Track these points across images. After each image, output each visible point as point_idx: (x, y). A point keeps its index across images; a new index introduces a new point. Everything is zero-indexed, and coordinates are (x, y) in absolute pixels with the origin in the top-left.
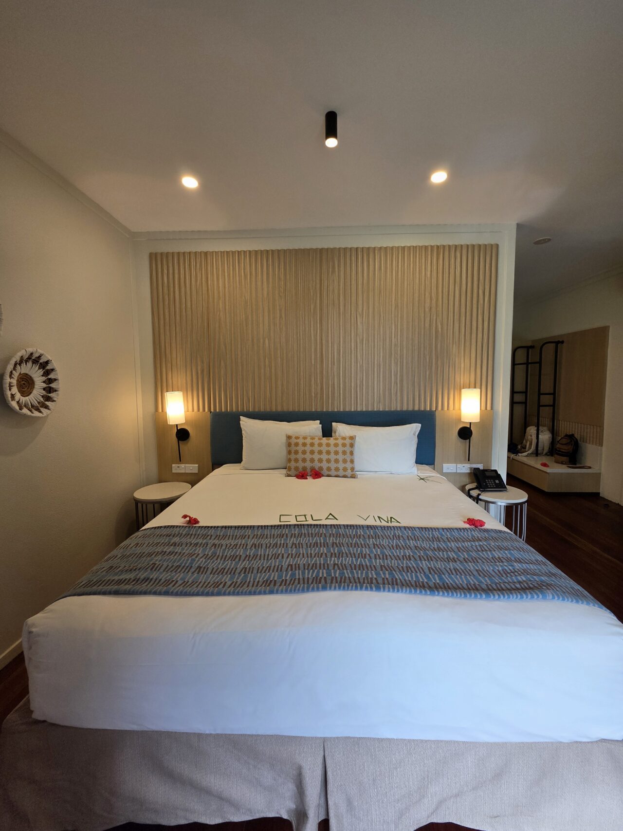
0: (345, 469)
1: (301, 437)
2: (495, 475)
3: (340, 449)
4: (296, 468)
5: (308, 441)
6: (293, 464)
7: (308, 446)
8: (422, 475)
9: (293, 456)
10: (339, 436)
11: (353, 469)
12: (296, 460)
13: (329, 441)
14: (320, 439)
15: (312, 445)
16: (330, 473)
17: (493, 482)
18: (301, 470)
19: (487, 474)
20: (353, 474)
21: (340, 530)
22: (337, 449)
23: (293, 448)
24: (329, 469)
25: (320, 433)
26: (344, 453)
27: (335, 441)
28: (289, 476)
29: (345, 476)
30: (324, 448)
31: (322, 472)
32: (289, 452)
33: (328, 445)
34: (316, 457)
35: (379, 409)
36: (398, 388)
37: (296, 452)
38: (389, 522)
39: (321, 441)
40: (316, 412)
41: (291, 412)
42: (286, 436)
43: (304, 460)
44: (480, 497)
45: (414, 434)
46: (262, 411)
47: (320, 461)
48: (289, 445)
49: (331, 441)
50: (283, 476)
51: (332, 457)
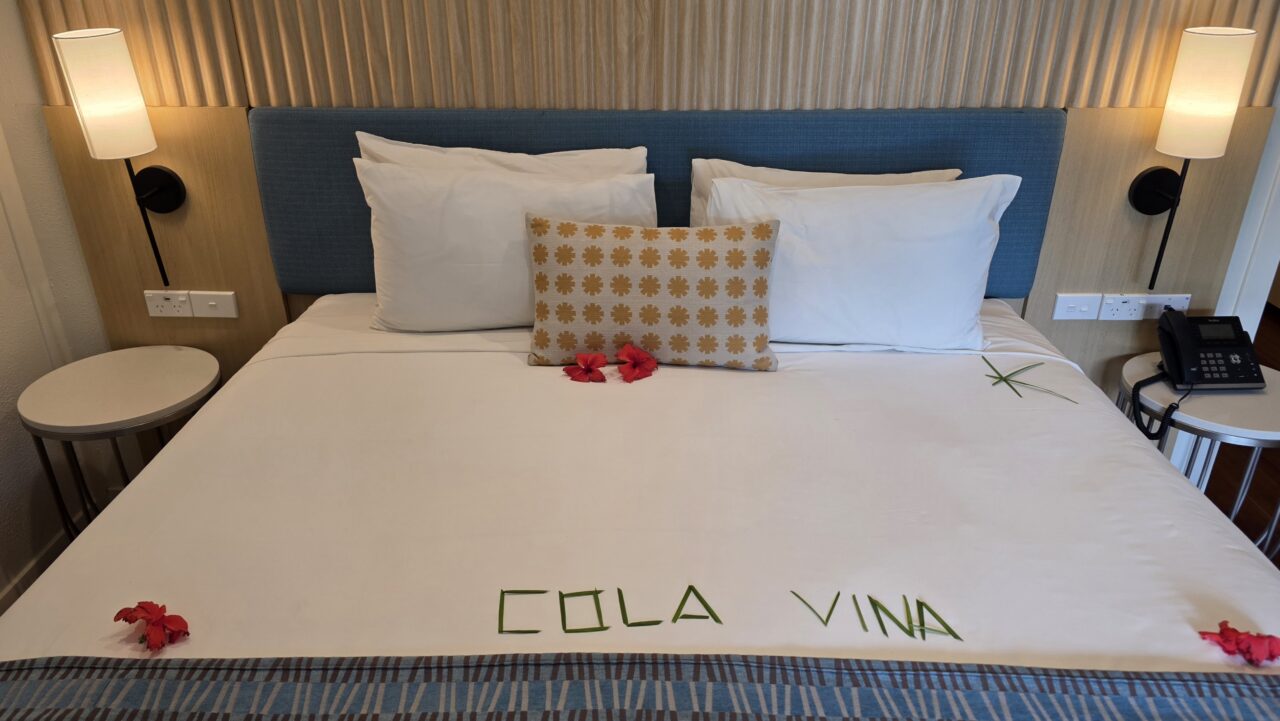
0: (736, 344)
1: (581, 226)
2: (1231, 335)
3: (722, 273)
4: (566, 340)
5: (607, 243)
6: (553, 326)
7: (607, 260)
8: (1005, 364)
9: (553, 298)
10: (719, 221)
11: (762, 343)
12: (565, 313)
13: (683, 245)
14: (649, 235)
15: (621, 257)
16: (683, 356)
17: (1221, 362)
18: (581, 343)
19: (1206, 331)
20: (762, 360)
21: (730, 686)
22: (712, 273)
23: (553, 269)
24: (680, 343)
25: (648, 206)
26: (736, 287)
27: (703, 246)
28: (541, 363)
29: (733, 367)
30: (664, 272)
31: (659, 354)
32: (541, 282)
33: (678, 259)
34: (635, 300)
35: (863, 101)
36: (943, 23)
37: (565, 284)
38: (917, 634)
39: (654, 244)
40: (634, 111)
41: (543, 112)
42: (527, 220)
43: (593, 313)
44: (1177, 416)
45: (992, 216)
46: (437, 104)
47: (650, 315)
48: (539, 254)
49: (691, 241)
50: (519, 363)
51: (693, 302)
